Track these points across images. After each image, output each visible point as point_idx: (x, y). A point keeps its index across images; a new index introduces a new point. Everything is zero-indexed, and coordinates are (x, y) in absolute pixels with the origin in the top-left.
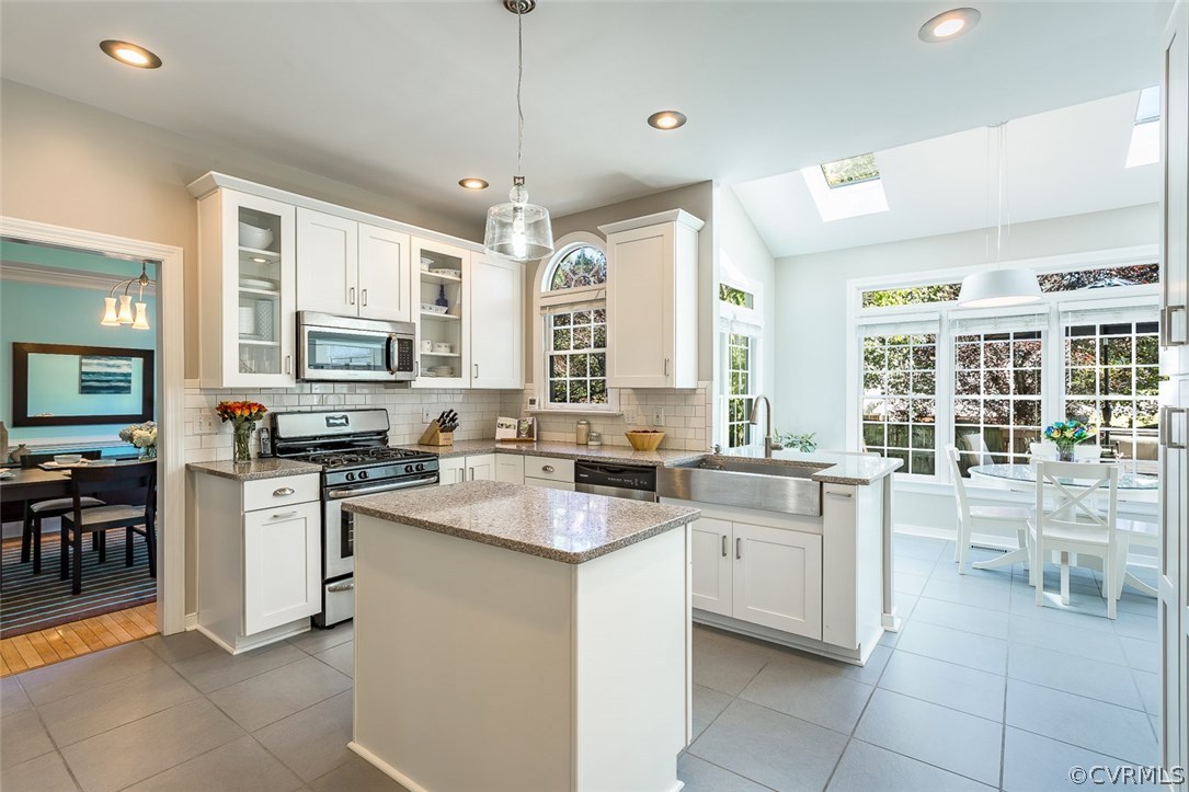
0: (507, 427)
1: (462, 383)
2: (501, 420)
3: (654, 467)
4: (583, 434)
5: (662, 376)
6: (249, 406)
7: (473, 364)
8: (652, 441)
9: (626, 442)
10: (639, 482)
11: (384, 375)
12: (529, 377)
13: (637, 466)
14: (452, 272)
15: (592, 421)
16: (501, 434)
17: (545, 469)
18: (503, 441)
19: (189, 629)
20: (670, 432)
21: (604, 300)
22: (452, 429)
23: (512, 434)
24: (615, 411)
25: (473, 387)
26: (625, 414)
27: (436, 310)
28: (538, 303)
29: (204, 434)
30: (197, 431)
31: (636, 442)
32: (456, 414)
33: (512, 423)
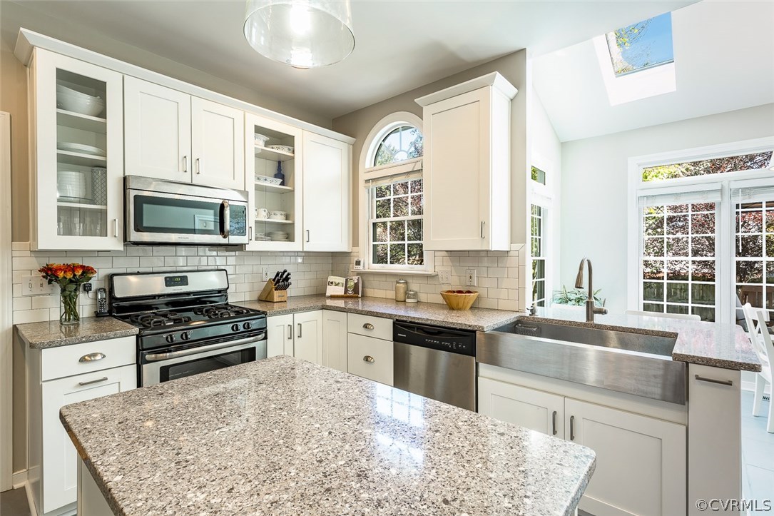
0: (336, 285)
1: (295, 246)
2: (331, 279)
3: (474, 332)
4: (402, 291)
5: (478, 238)
6: (73, 268)
7: (305, 229)
8: (466, 301)
9: (440, 300)
10: (457, 346)
11: (218, 239)
12: (355, 242)
13: (455, 329)
14: (286, 148)
15: (410, 280)
16: (331, 291)
17: (366, 326)
18: (333, 297)
19: (16, 486)
20: (483, 292)
21: (420, 171)
22: (285, 287)
23: (340, 291)
24: (430, 271)
25: (305, 250)
26: (440, 276)
27: (271, 181)
28: (363, 176)
29: (34, 295)
30: (27, 292)
31: (451, 301)
32: (289, 274)
33: (340, 281)
